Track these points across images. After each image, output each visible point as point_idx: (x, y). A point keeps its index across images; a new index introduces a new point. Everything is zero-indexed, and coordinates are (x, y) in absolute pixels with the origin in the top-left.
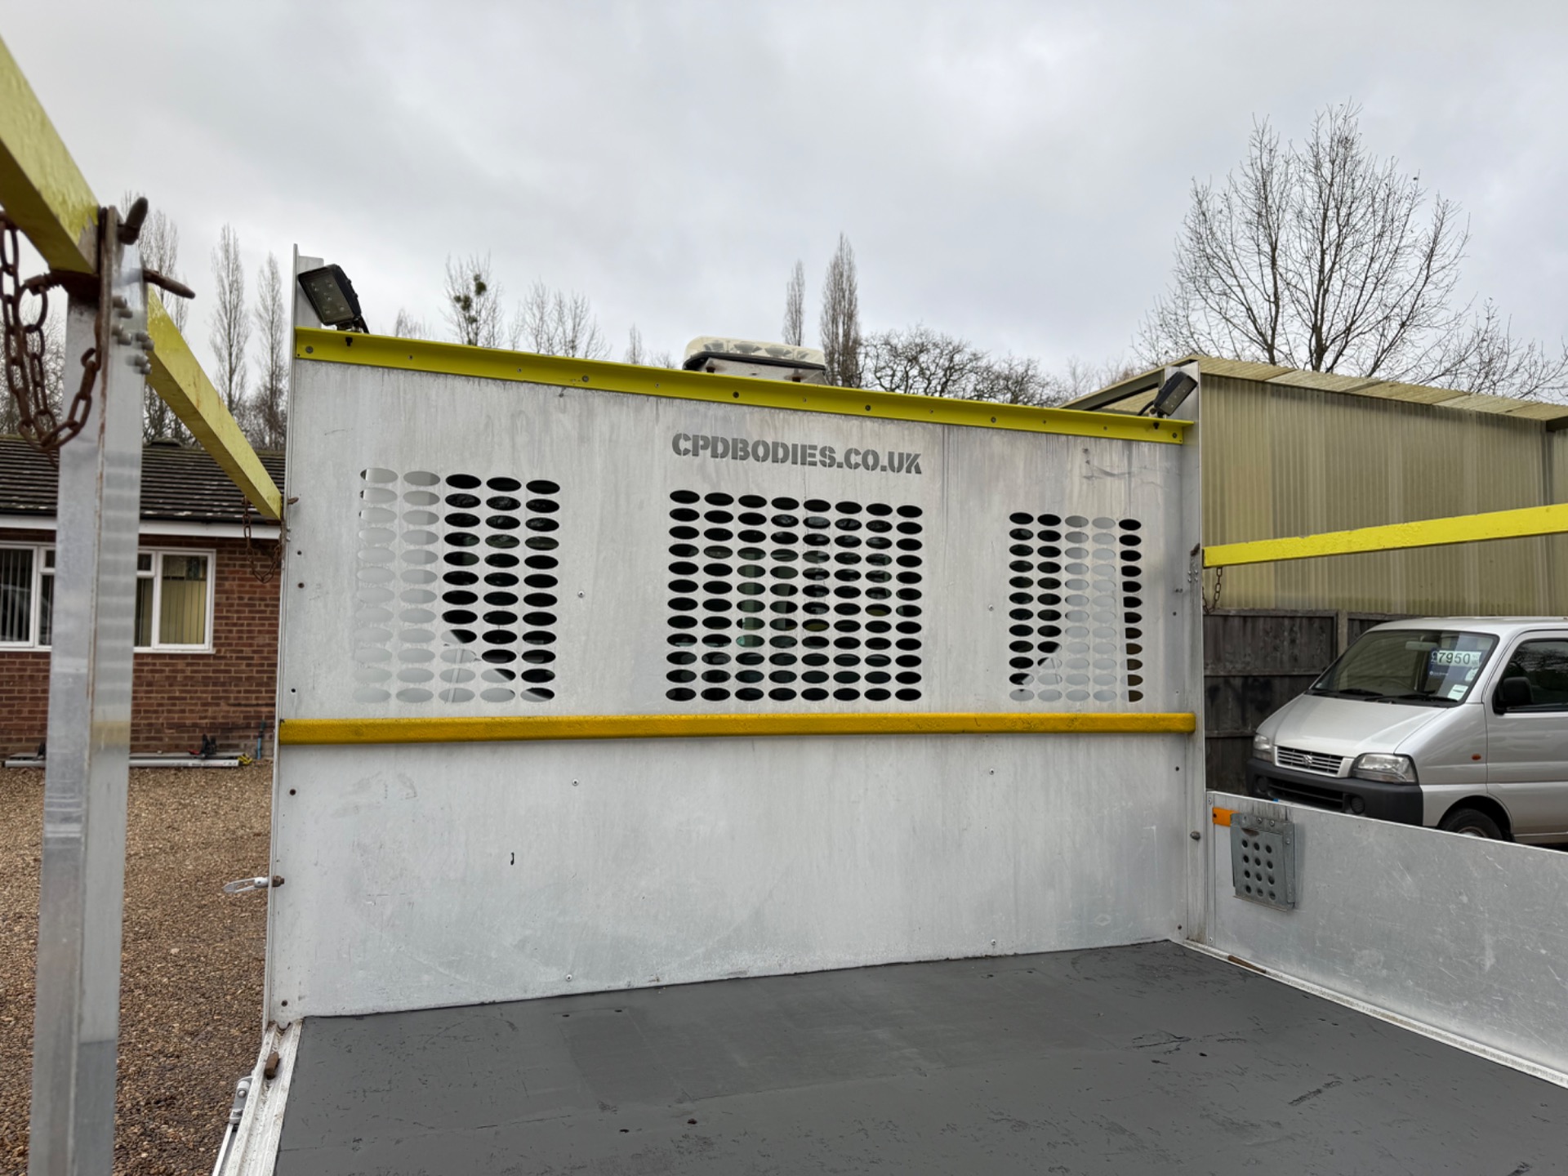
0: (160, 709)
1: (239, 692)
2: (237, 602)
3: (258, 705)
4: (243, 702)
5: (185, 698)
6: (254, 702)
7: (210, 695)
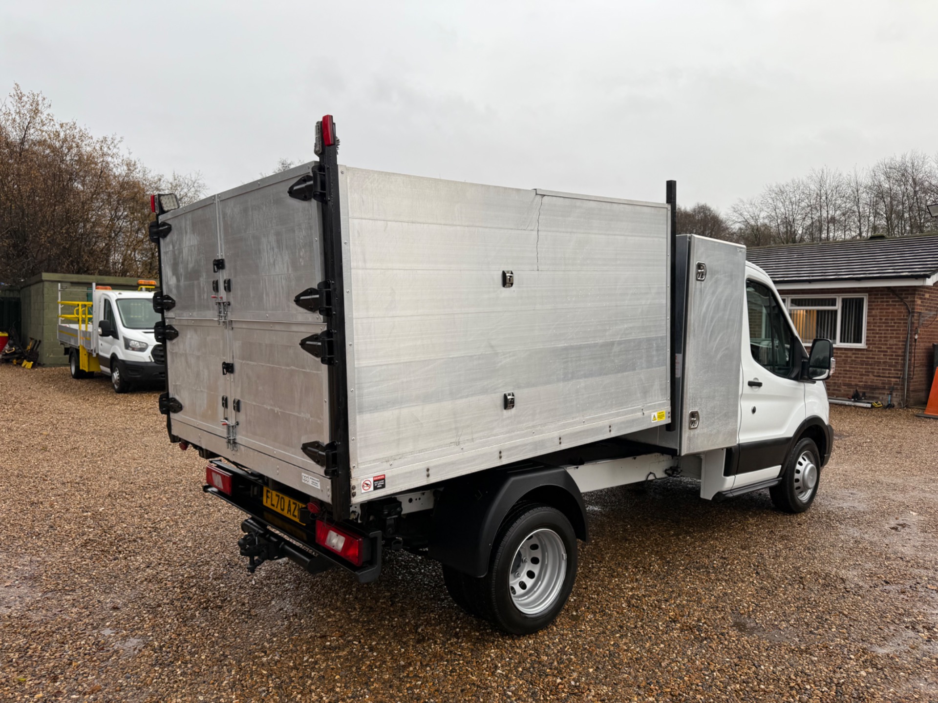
0: (840, 375)
1: (879, 369)
2: (879, 321)
3: (889, 377)
4: (881, 375)
5: (851, 371)
6: (887, 375)
7: (864, 370)
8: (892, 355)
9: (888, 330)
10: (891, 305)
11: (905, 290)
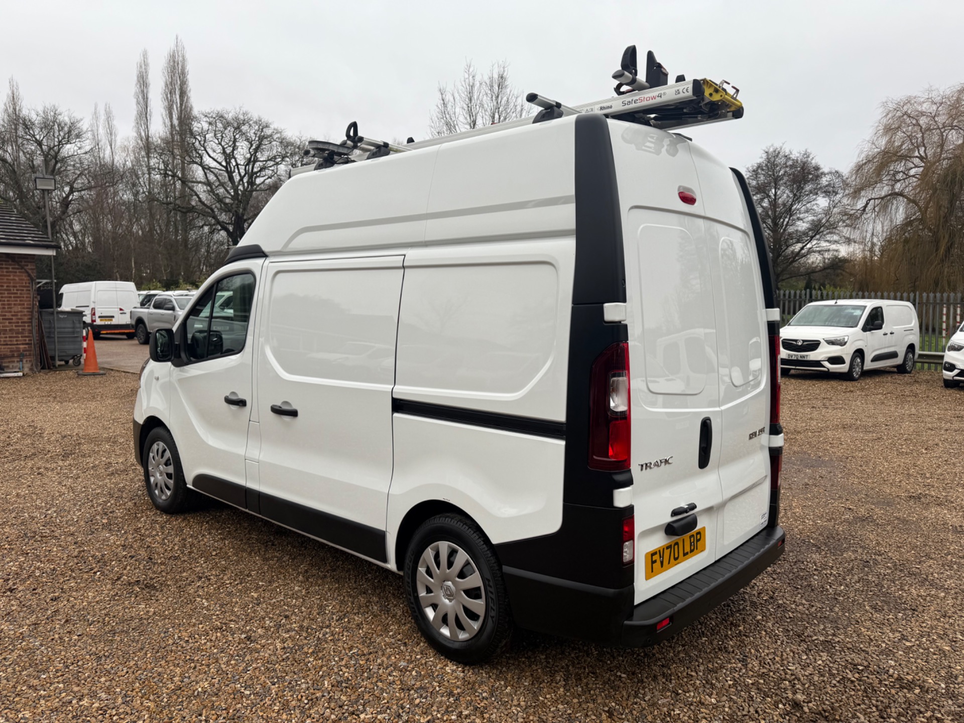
1: (6, 337)
3: (17, 344)
4: (9, 343)
8: (18, 323)
9: (10, 297)
10: (11, 272)
11: (24, 258)
